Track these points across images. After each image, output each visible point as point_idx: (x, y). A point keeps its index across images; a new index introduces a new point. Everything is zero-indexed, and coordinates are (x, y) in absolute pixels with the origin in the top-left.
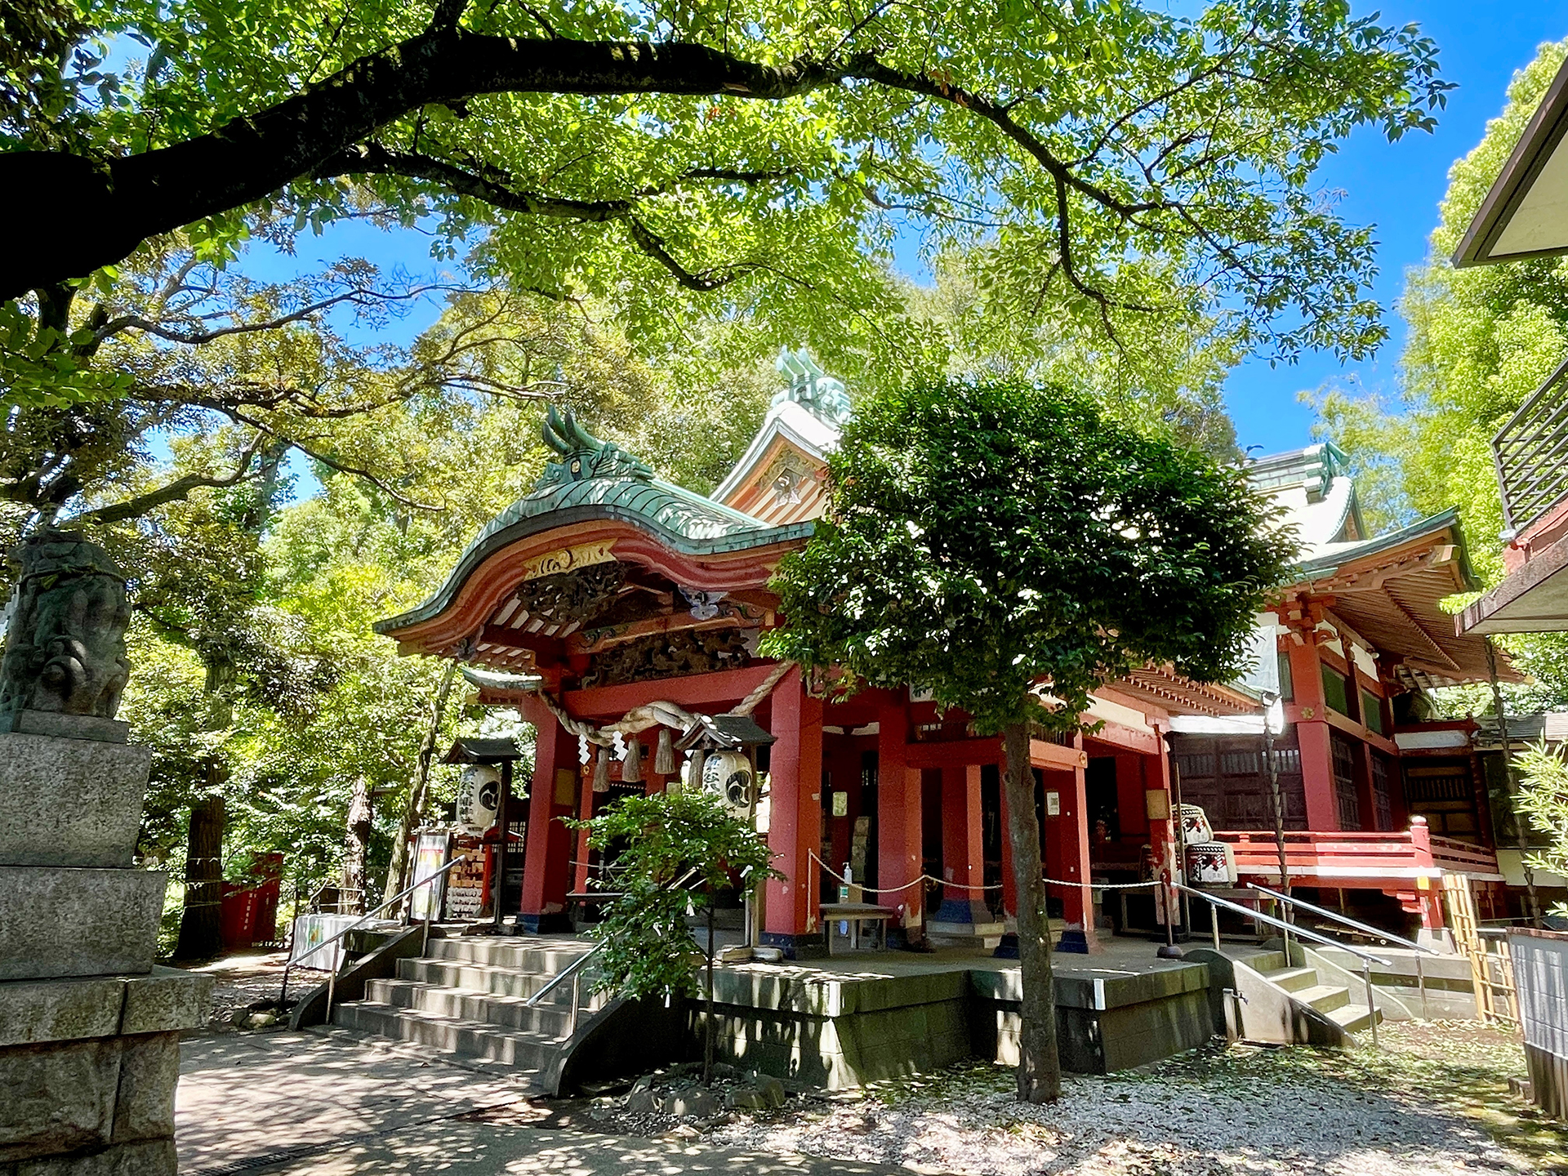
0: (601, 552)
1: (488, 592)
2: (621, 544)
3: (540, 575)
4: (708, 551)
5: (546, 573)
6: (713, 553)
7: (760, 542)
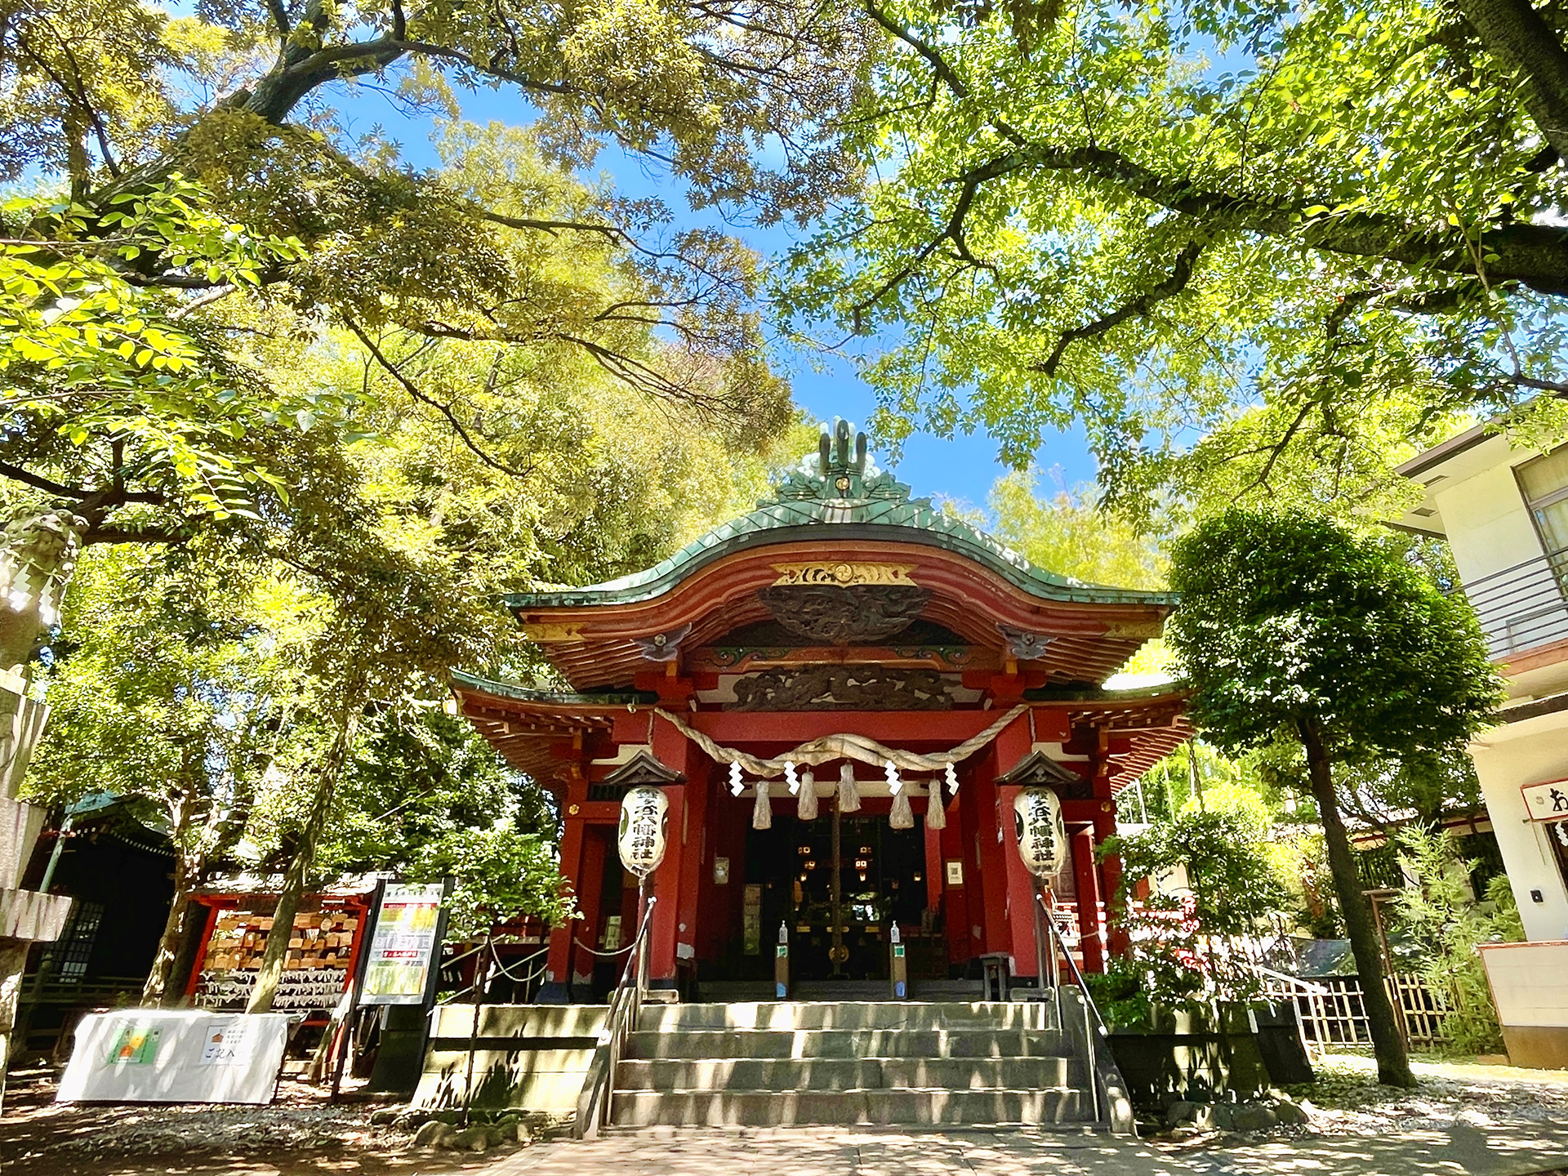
0: (895, 574)
1: (716, 585)
2: (923, 572)
3: (801, 582)
4: (1067, 598)
5: (811, 581)
6: (1071, 601)
7: (1124, 601)
